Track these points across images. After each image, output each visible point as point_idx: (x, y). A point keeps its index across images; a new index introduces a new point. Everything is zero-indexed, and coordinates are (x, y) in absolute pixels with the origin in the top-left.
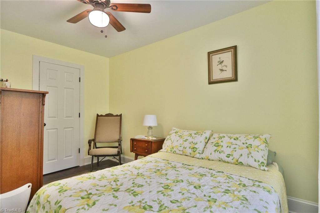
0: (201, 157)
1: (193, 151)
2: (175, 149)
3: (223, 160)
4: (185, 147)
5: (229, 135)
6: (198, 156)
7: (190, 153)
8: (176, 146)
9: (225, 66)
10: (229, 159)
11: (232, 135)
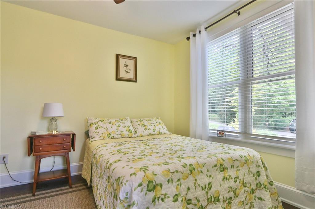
0: (137, 136)
1: (130, 132)
2: (112, 135)
3: (152, 134)
4: (122, 131)
5: (145, 119)
6: (134, 136)
7: (128, 135)
8: (112, 132)
9: (129, 69)
10: (155, 133)
11: (147, 119)
